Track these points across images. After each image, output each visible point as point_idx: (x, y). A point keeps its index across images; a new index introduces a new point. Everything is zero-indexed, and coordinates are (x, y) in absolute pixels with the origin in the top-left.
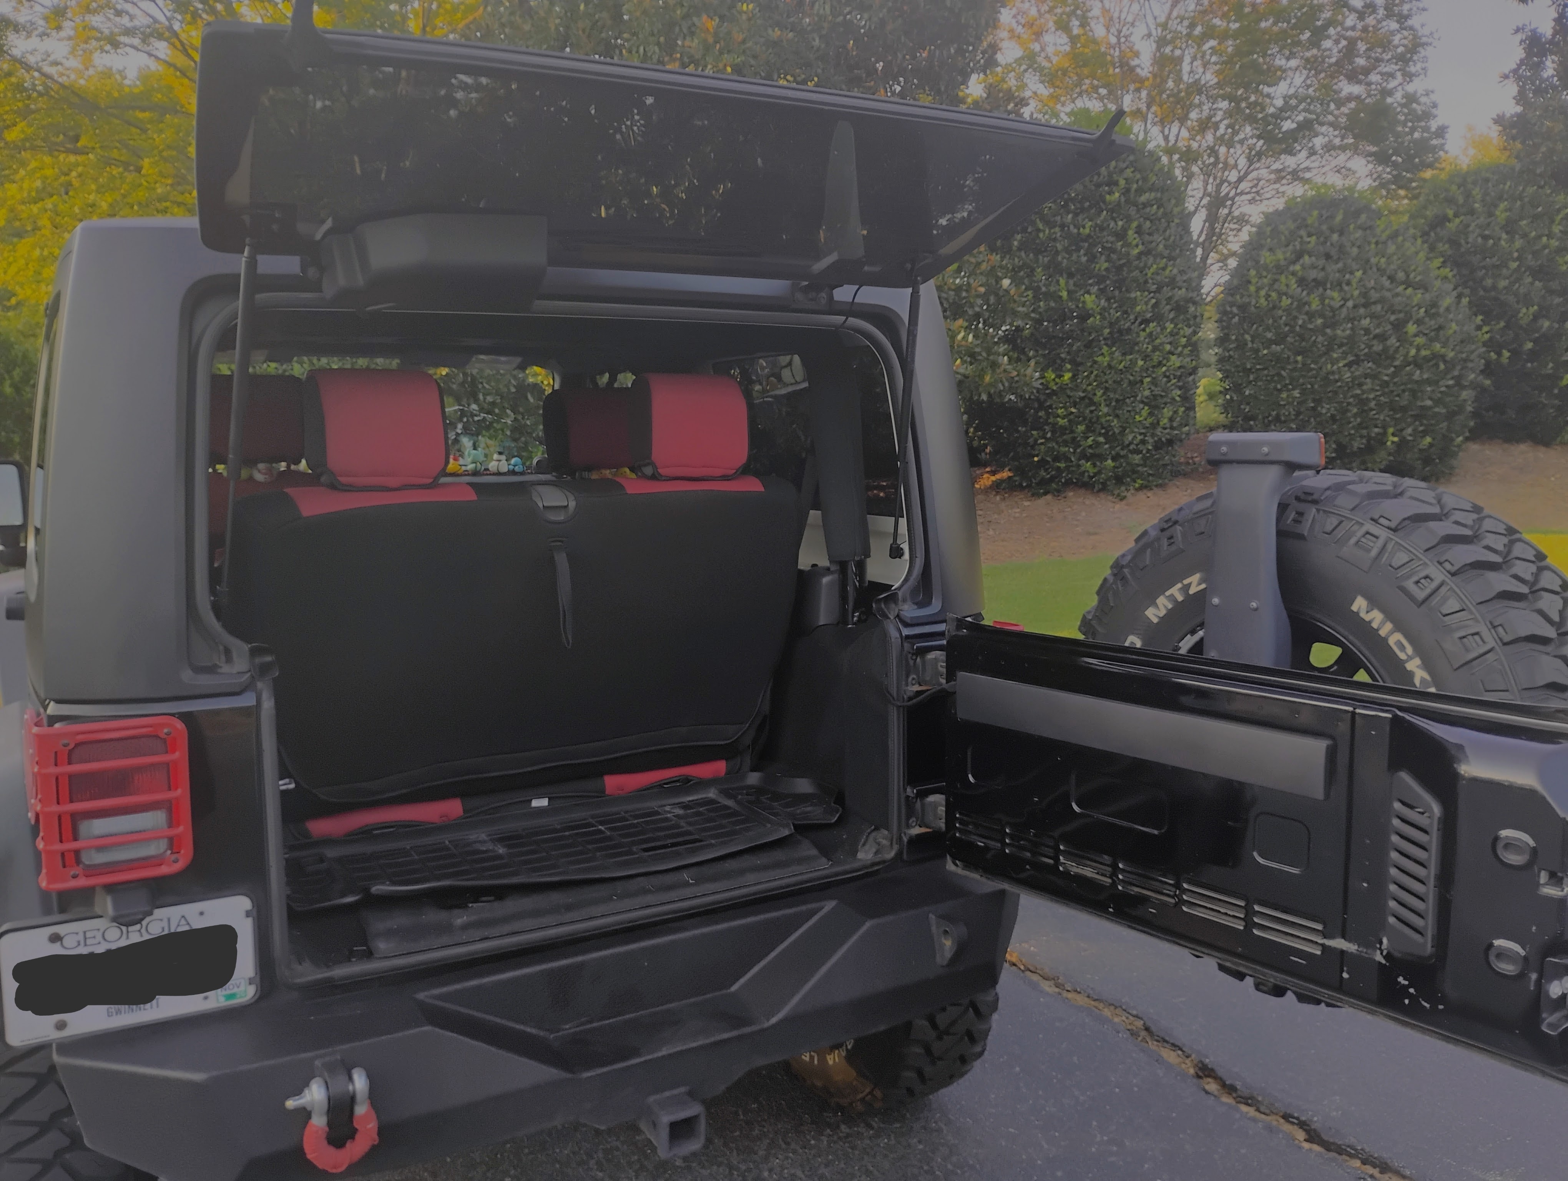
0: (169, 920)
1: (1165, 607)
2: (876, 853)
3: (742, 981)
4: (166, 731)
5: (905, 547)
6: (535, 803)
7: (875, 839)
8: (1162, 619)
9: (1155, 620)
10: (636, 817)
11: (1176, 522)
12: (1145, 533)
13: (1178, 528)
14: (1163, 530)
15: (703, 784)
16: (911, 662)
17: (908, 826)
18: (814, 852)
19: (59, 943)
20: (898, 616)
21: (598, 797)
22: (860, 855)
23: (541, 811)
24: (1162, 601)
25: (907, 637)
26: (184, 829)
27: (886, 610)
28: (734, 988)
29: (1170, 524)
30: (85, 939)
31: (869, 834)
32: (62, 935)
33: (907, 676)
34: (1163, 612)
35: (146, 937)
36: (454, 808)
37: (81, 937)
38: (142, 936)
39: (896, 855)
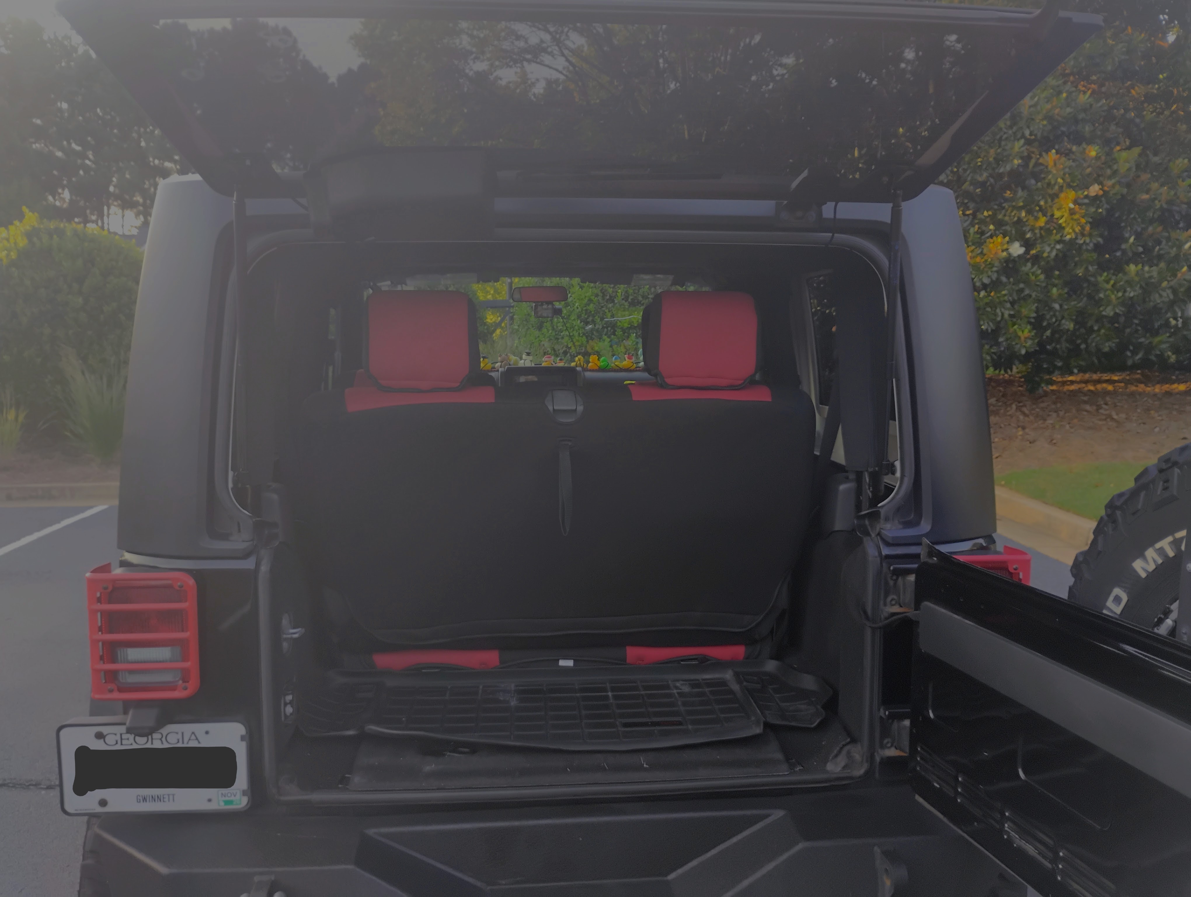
0: (183, 733)
1: (1154, 561)
2: (844, 767)
3: (680, 871)
4: (179, 584)
5: (898, 464)
6: (562, 663)
7: (849, 753)
8: (1150, 575)
9: (1143, 575)
10: (646, 688)
11: (1175, 464)
12: (1145, 471)
13: (1177, 471)
14: (1161, 471)
15: (720, 665)
16: (891, 583)
17: (883, 747)
18: (779, 756)
19: (102, 740)
20: (879, 534)
21: (617, 664)
22: (830, 767)
23: (566, 669)
24: (1150, 553)
25: (888, 557)
26: (192, 664)
27: (869, 528)
28: (671, 876)
29: (1170, 465)
30: (121, 739)
31: (844, 746)
32: (105, 734)
33: (886, 596)
34: (1151, 567)
35: (166, 746)
36: (492, 658)
37: (118, 737)
38: (162, 743)
39: (867, 773)
